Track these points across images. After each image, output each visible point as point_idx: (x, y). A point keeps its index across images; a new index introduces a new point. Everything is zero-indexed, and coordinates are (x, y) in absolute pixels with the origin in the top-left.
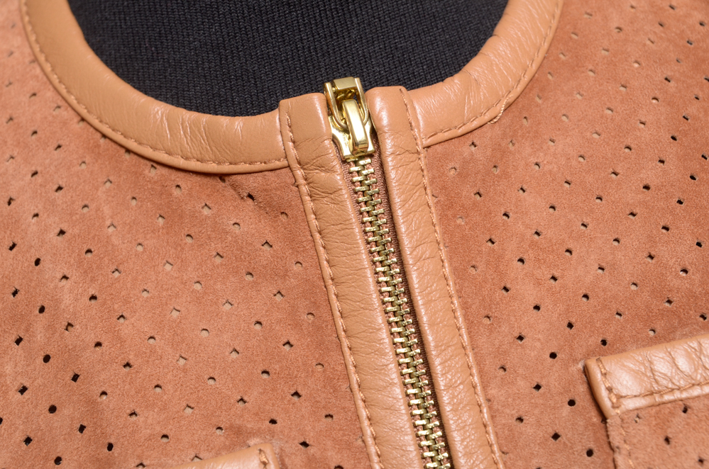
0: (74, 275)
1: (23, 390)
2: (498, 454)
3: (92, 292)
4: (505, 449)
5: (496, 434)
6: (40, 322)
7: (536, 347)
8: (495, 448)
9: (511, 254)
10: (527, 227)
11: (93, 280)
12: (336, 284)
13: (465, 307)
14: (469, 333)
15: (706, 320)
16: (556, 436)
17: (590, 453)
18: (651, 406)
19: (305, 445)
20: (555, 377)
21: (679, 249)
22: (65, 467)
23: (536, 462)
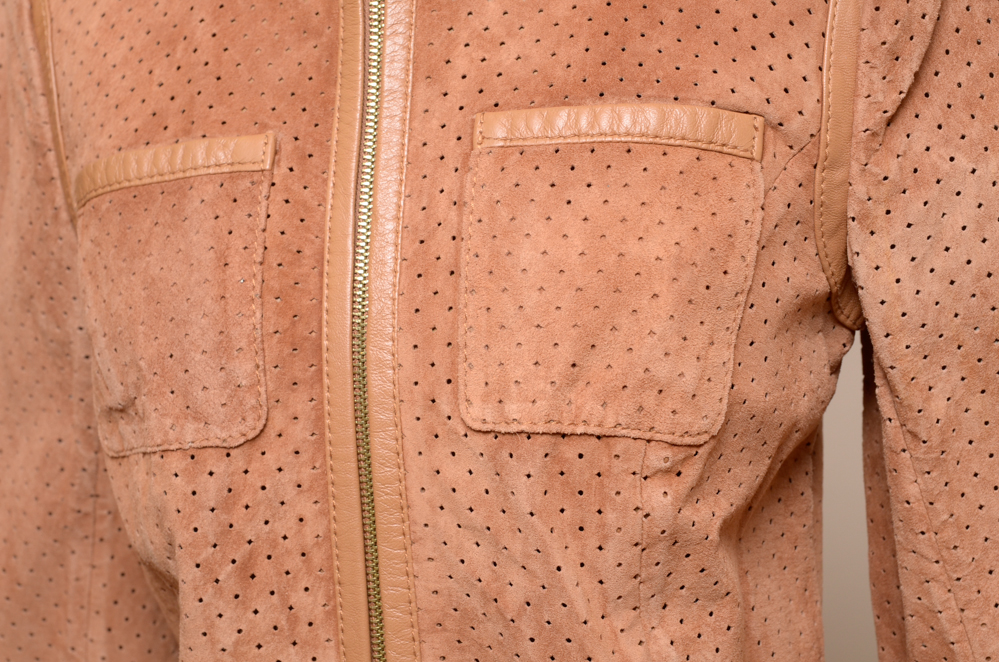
0: (208, 20)
1: (161, 85)
2: (405, 163)
3: (214, 31)
4: (410, 161)
5: (408, 151)
6: (182, 45)
7: (454, 100)
8: (405, 160)
9: (464, 37)
10: (482, 24)
11: (218, 24)
12: (344, 43)
13: (416, 69)
14: (413, 86)
15: (565, 100)
16: (442, 158)
17: (456, 170)
18: (502, 147)
19: (296, 139)
20: (456, 121)
21: (573, 52)
22: (169, 132)
23: (424, 172)
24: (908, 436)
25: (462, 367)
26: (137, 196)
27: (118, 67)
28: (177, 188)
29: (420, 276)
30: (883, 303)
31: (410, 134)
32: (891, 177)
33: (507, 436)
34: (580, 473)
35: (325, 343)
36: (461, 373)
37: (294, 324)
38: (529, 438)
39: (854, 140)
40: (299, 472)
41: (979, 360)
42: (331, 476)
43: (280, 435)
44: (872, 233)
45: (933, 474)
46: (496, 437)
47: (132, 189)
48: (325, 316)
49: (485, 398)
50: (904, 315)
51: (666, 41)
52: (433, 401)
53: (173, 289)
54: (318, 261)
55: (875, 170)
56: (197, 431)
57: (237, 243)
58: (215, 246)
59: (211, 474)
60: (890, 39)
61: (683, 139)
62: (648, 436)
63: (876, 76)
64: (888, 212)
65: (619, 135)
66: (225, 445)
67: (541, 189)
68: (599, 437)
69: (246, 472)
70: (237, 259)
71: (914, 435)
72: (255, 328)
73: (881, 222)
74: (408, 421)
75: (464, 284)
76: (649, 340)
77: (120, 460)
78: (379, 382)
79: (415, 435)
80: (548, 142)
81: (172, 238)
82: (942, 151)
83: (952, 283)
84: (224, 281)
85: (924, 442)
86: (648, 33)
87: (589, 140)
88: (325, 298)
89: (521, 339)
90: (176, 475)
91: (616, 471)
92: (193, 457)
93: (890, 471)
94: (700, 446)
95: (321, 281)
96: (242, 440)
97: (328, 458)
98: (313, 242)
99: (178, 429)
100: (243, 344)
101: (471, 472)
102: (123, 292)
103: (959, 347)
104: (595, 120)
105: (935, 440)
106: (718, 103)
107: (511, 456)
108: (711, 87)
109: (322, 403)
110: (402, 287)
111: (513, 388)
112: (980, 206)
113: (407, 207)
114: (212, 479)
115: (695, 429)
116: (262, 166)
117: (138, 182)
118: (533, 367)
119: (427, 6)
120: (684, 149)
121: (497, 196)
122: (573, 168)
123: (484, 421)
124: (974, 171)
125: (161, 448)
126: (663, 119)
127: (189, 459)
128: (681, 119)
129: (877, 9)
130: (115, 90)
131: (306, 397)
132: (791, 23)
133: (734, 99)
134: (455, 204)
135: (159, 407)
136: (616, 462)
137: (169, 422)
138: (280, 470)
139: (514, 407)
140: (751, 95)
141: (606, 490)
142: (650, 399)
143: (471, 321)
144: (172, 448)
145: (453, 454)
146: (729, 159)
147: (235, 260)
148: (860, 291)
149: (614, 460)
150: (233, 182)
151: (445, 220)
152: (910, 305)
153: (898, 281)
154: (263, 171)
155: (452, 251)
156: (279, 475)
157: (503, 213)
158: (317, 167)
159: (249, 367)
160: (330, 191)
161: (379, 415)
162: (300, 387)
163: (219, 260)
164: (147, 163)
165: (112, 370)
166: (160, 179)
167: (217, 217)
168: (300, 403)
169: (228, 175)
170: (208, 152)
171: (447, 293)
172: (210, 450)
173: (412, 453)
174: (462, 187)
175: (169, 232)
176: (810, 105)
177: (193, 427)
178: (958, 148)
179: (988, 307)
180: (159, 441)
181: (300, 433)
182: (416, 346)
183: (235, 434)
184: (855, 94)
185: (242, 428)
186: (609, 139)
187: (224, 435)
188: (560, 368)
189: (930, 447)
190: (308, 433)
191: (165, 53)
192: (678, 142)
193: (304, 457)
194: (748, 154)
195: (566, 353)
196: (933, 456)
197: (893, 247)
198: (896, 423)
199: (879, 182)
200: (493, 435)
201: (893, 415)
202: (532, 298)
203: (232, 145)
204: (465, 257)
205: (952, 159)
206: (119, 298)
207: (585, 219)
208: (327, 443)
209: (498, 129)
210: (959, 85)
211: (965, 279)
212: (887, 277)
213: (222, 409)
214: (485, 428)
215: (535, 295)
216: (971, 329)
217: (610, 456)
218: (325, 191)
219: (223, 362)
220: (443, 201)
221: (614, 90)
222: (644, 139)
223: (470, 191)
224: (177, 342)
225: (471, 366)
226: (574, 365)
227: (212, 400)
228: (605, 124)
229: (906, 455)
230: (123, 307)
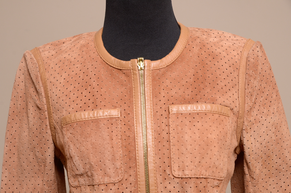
0: (96, 81)
1: (85, 96)
3: (98, 84)
4: (154, 116)
5: (153, 113)
6: (89, 87)
7: (162, 102)
9: (162, 88)
10: (166, 85)
11: (98, 82)
12: (134, 88)
13: (153, 95)
14: (152, 98)
15: (189, 103)
16: (162, 115)
17: (166, 118)
18: (177, 113)
19: (125, 110)
20: (164, 107)
21: (189, 92)
22: (90, 108)
23: (158, 118)
24: (251, 178)
25: (172, 163)
26: (85, 123)
27: (71, 92)
28: (96, 121)
29: (159, 142)
30: (249, 148)
31: (153, 110)
32: (251, 121)
33: (185, 179)
34: (201, 186)
35: (137, 158)
36: (172, 164)
37: (129, 153)
38: (190, 179)
39: (245, 113)
40: (131, 189)
41: (265, 161)
42: (139, 189)
43: (126, 180)
44: (247, 133)
45: (256, 187)
46: (182, 179)
47: (83, 121)
48: (137, 152)
49: (179, 170)
50: (253, 151)
51: (208, 90)
52: (165, 171)
53: (99, 145)
54: (134, 139)
55: (249, 119)
56: (108, 179)
57: (114, 134)
58: (109, 135)
59: (111, 189)
60: (251, 91)
61: (216, 112)
62: (214, 178)
63: (249, 99)
64: (250, 128)
65: (203, 111)
66: (114, 182)
67: (188, 123)
68: (205, 178)
69: (118, 189)
70: (115, 138)
71: (253, 178)
72: (121, 154)
73: (249, 131)
74: (158, 176)
75: (171, 144)
76: (214, 156)
77: (77, 188)
78: (151, 166)
79: (160, 179)
80: (187, 112)
81: (97, 133)
82: (260, 115)
83: (261, 144)
84: (112, 143)
85: (255, 179)
86: (204, 88)
87: (197, 112)
88: (136, 147)
89: (187, 156)
90: (103, 190)
91: (208, 186)
92: (107, 185)
93: (246, 186)
94: (222, 180)
95: (135, 143)
96: (118, 181)
97: (138, 185)
98: (132, 134)
99: (103, 179)
100: (118, 158)
101: (174, 187)
102: (84, 146)
103: (262, 158)
104: (197, 108)
105: (257, 179)
106: (222, 104)
107: (186, 183)
108: (220, 100)
109: (137, 172)
110: (155, 145)
111: (186, 167)
112: (267, 127)
113: (155, 126)
114: (111, 191)
115: (222, 176)
116: (118, 116)
117: (85, 120)
118: (191, 163)
119: (154, 81)
120: (217, 114)
121: (177, 124)
122: (194, 118)
123: (179, 175)
124: (266, 120)
125: (98, 184)
126: (212, 108)
127: (106, 186)
128: (215, 107)
129: (248, 85)
130: (72, 97)
131: (133, 171)
132: (233, 87)
133: (224, 103)
134: (167, 126)
135: (98, 174)
136: (208, 184)
137: (100, 177)
138: (127, 188)
139: (187, 172)
140: (227, 102)
141: (206, 190)
142: (214, 169)
143: (174, 152)
144: (101, 183)
145: (170, 183)
146: (225, 116)
147: (114, 138)
148: (244, 146)
149: (208, 183)
150: (111, 120)
151: (165, 129)
152: (254, 149)
153: (252, 143)
154: (118, 117)
155: (167, 136)
156: (126, 189)
157: (180, 128)
158: (131, 117)
159: (119, 164)
160: (135, 122)
161: (151, 175)
162: (132, 168)
163: (111, 138)
164: (86, 115)
165: (80, 165)
166: (91, 119)
167: (108, 128)
168: (132, 172)
169: (109, 118)
170: (103, 113)
171: (167, 146)
172: (110, 184)
173: (159, 183)
174: (169, 122)
175: (96, 132)
176: (238, 105)
177: (107, 178)
178: (263, 115)
179: (268, 149)
180: (98, 182)
181: (132, 179)
182: (160, 158)
183: (117, 180)
184: (245, 103)
185: (118, 178)
186: (201, 112)
187: (114, 180)
188: (196, 163)
189: (256, 180)
190: (134, 179)
191: (85, 89)
192: (215, 113)
193: (132, 185)
194: (228, 115)
195: (198, 159)
196: (256, 182)
197: (251, 136)
198: (248, 175)
199: (249, 122)
200: (181, 178)
201: (248, 173)
202: (189, 147)
203: (109, 111)
204: (171, 138)
205: (262, 117)
206: (83, 147)
207: (199, 129)
208: (138, 181)
209: (174, 109)
210: (261, 101)
211: (264, 143)
212: (250, 142)
213: (113, 174)
214: (179, 177)
215: (190, 146)
216: (264, 154)
217: (207, 183)
218: (134, 122)
219: (114, 162)
220: (163, 125)
221: (200, 101)
222: (209, 112)
223: (171, 123)
224: (102, 158)
225: (175, 163)
226: (200, 162)
227: (111, 172)
228: (199, 108)
229: (250, 182)
230: (85, 149)
